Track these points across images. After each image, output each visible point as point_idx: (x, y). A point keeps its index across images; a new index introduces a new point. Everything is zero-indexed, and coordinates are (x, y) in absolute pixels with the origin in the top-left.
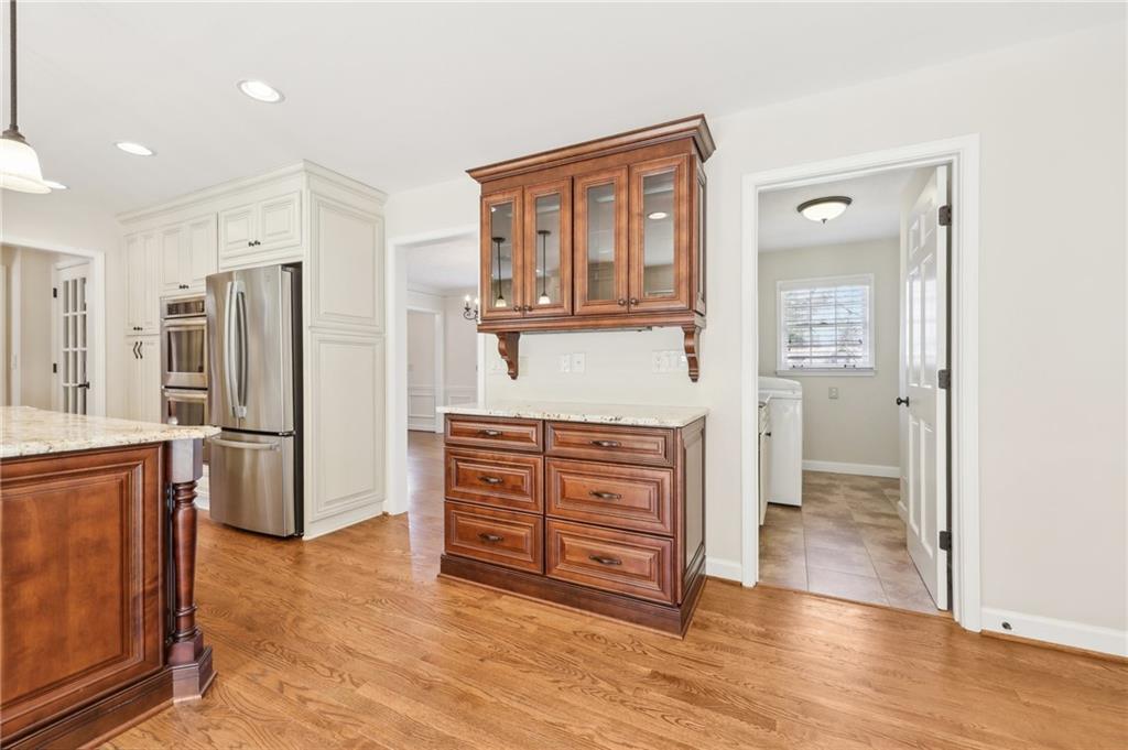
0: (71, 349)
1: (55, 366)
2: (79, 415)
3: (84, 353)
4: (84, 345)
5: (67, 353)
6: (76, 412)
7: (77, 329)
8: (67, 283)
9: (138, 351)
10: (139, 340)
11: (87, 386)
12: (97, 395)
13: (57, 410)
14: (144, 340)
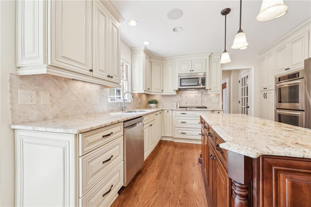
0: (243, 97)
1: (239, 101)
2: (246, 115)
3: (247, 98)
4: (247, 95)
5: (242, 98)
6: (244, 113)
7: (246, 91)
8: (242, 78)
9: (265, 96)
10: (265, 92)
11: (248, 107)
12: (252, 110)
13: (240, 113)
14: (267, 92)
